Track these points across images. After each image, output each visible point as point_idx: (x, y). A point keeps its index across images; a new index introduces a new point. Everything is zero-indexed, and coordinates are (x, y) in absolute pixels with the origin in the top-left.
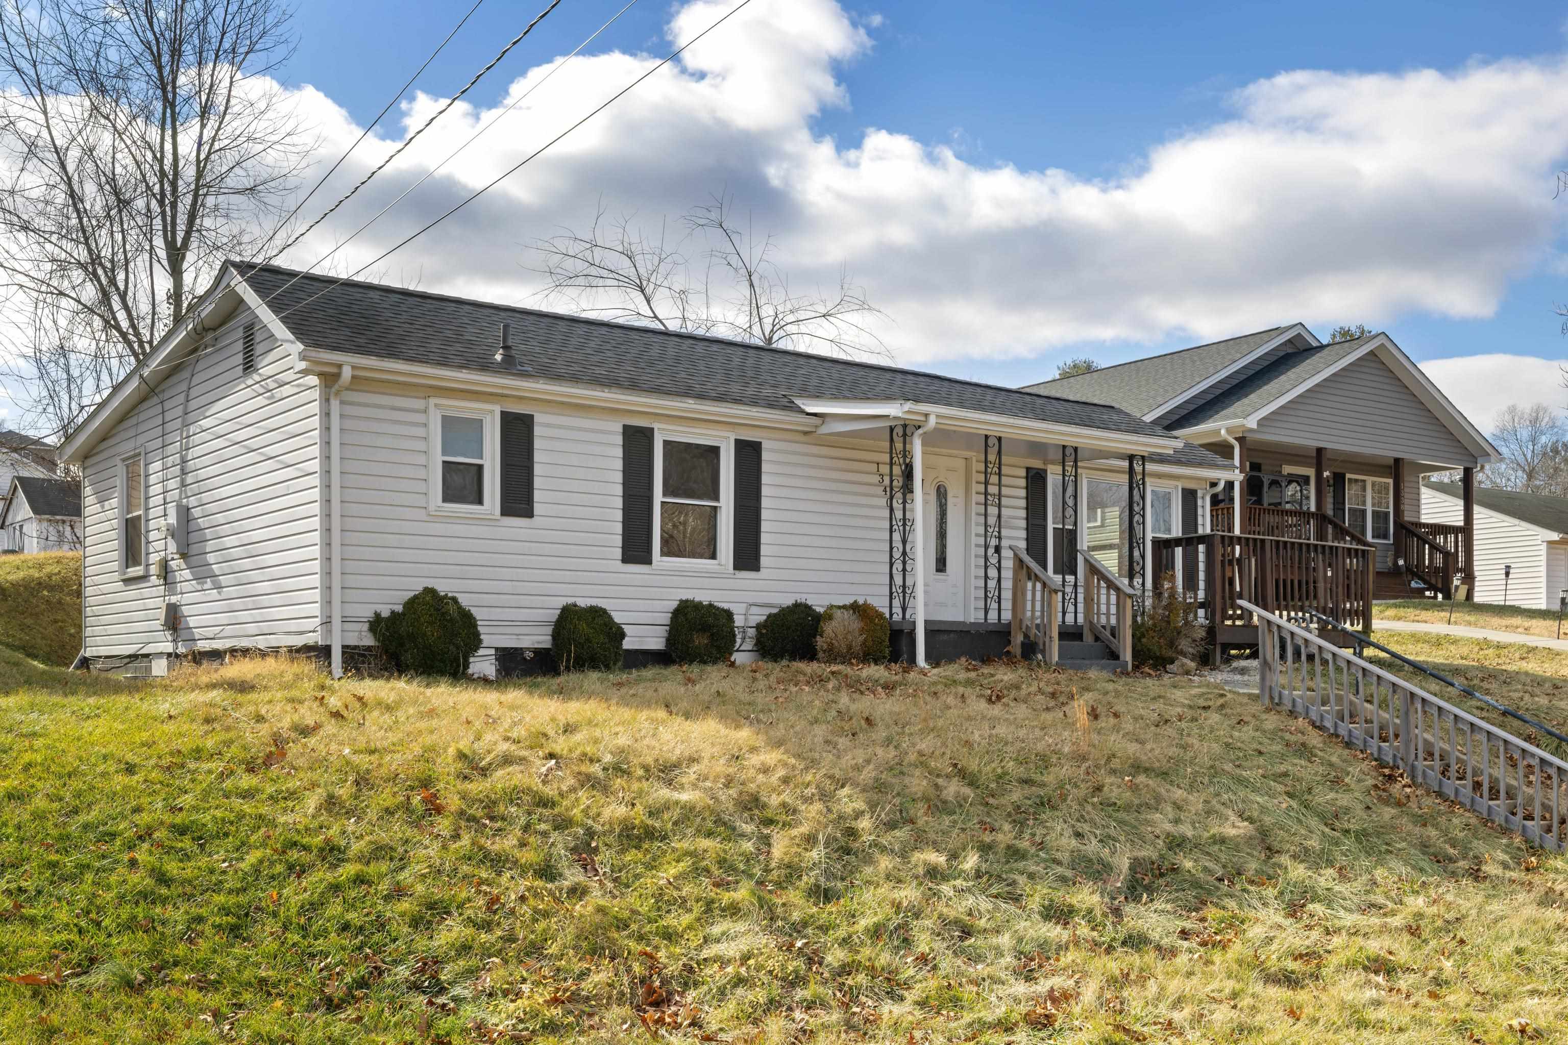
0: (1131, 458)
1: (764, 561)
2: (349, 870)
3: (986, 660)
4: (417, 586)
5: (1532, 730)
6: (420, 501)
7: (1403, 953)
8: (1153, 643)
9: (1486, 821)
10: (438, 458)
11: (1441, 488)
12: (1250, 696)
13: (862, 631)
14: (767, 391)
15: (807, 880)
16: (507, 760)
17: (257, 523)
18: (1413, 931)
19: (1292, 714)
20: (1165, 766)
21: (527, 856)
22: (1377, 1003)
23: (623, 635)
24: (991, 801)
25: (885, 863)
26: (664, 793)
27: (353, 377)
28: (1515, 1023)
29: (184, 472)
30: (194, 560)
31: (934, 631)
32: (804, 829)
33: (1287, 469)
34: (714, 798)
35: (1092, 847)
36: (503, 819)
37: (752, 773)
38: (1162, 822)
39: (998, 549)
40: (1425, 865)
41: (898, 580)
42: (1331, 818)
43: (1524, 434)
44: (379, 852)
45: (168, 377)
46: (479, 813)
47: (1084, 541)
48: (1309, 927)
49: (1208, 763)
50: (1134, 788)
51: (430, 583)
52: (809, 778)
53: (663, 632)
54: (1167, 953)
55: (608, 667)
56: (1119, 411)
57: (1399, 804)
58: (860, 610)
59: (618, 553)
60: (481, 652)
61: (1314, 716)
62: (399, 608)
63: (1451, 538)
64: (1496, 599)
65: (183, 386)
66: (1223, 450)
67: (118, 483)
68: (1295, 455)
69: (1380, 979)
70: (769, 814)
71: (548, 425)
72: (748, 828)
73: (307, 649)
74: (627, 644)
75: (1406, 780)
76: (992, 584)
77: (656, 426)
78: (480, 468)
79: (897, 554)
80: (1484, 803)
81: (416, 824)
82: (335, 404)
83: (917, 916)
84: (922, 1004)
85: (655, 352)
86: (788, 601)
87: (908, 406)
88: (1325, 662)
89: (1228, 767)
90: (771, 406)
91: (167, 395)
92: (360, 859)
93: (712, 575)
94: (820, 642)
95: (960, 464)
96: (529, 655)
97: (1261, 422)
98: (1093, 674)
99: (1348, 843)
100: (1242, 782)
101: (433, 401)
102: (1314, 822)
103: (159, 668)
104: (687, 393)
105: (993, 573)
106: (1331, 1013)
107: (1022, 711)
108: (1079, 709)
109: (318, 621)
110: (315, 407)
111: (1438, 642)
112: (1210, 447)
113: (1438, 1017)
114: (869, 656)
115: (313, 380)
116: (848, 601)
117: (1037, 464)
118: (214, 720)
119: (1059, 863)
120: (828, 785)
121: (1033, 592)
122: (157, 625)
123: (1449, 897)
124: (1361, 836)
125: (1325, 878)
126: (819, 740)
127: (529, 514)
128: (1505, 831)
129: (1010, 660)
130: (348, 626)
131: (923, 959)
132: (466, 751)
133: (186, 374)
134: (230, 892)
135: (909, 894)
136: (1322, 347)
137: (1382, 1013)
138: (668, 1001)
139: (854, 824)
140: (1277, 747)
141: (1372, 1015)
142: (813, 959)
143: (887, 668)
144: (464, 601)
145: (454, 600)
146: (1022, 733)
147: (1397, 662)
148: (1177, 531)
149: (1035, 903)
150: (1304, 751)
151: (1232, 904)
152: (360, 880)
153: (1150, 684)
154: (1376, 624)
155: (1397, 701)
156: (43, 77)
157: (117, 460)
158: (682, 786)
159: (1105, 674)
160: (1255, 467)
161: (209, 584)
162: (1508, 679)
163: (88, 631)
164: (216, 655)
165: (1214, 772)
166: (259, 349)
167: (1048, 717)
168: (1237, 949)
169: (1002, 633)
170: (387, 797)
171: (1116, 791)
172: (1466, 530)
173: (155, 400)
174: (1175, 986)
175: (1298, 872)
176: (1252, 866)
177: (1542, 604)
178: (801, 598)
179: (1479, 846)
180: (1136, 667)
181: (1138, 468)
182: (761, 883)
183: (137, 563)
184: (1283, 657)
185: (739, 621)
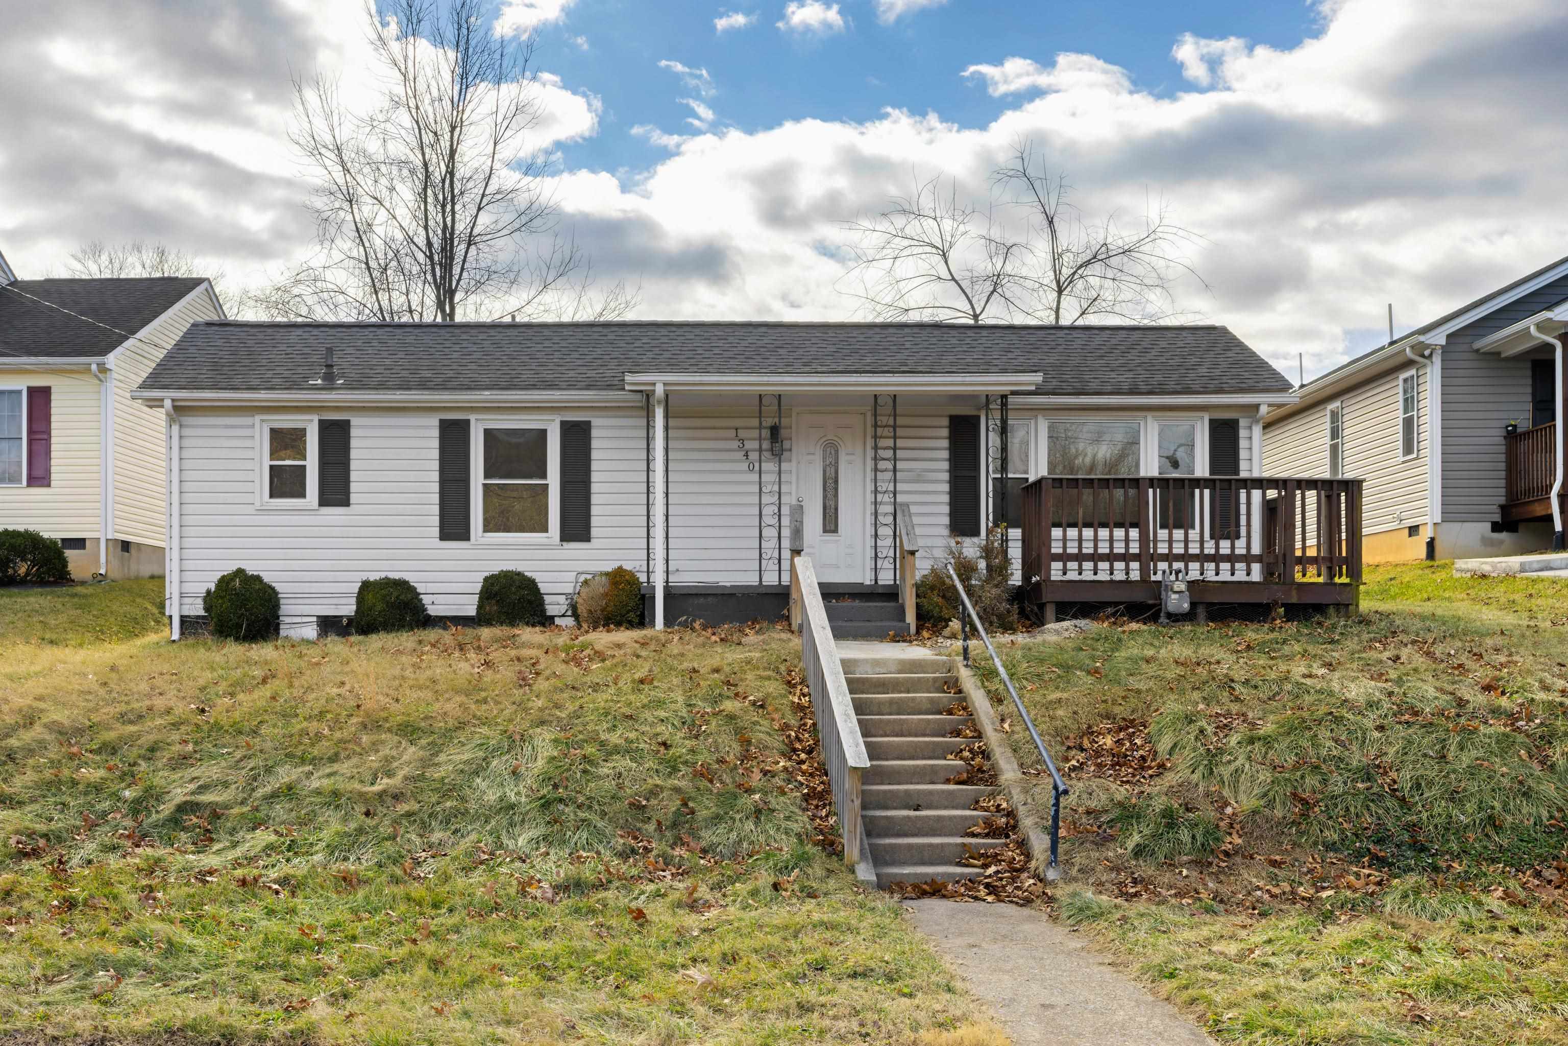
1: (594, 532)
4: (230, 567)
6: (249, 499)
10: (267, 463)
51: (242, 565)
53: (474, 599)
59: (436, 531)
71: (364, 427)
77: (472, 417)
78: (302, 469)
82: (175, 428)
93: (537, 547)
95: (856, 418)
96: (345, 622)
101: (259, 418)
117: (965, 411)
127: (346, 503)
130: (183, 600)
144: (267, 578)
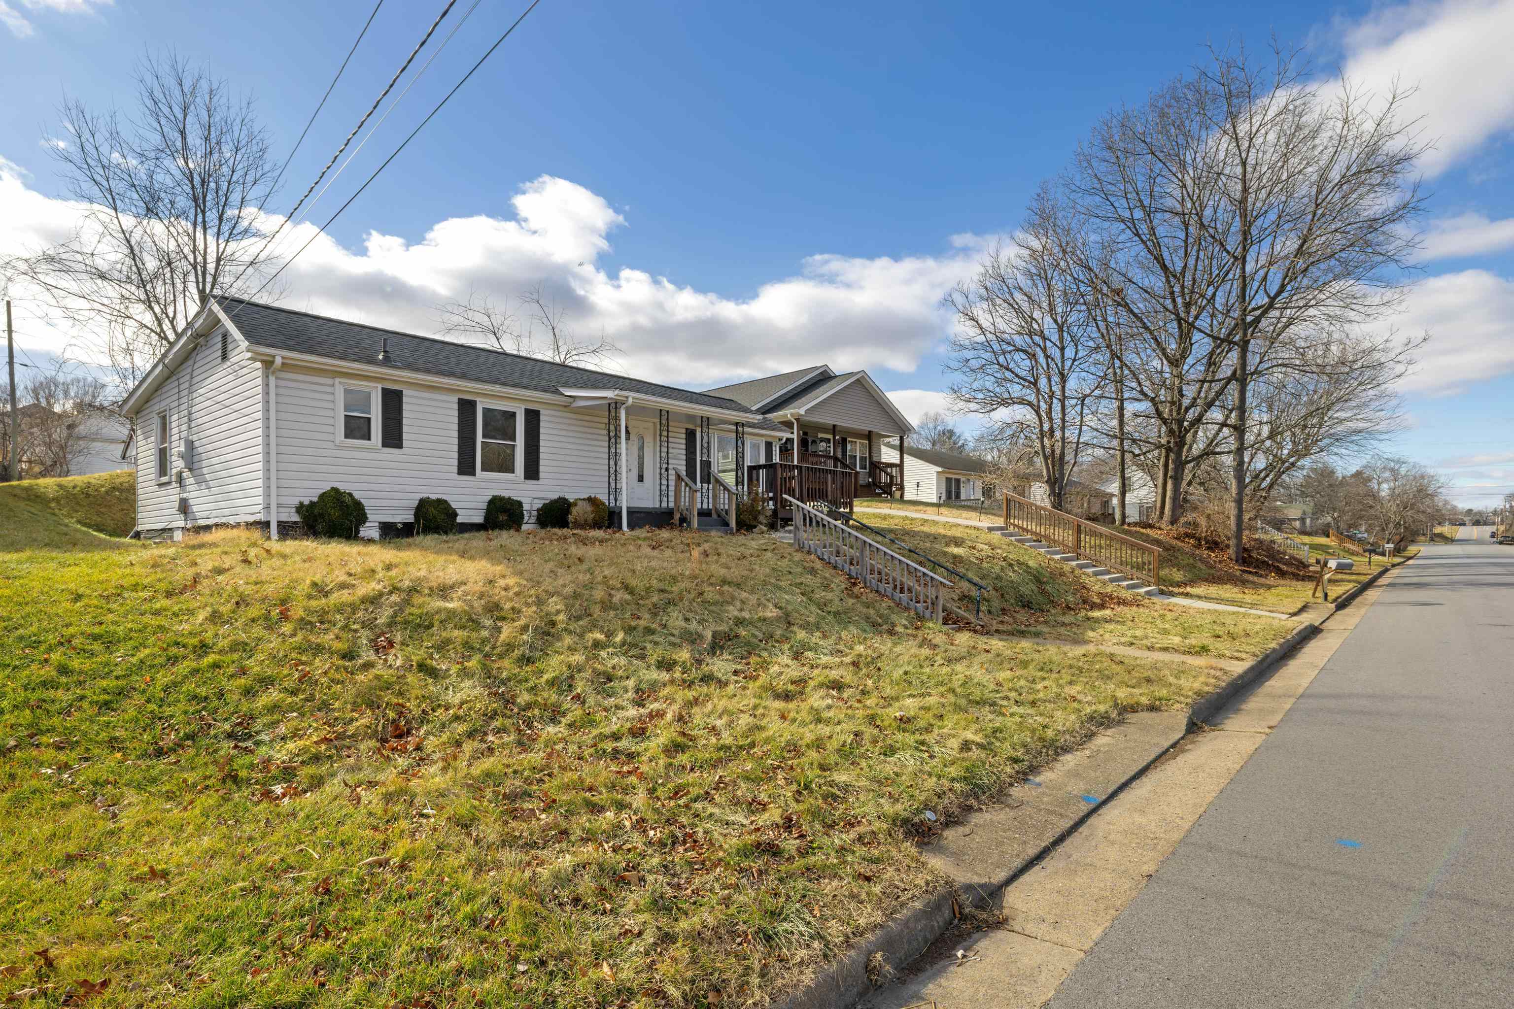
0: (737, 424)
1: (541, 475)
2: (210, 659)
3: (660, 527)
4: (327, 487)
5: (922, 559)
6: (331, 438)
7: (848, 676)
8: (745, 517)
9: (898, 605)
10: (341, 413)
11: (888, 445)
12: (789, 544)
13: (593, 512)
14: (544, 383)
15: (517, 653)
16: (343, 586)
17: (228, 449)
18: (855, 664)
19: (809, 552)
20: (740, 581)
21: (338, 645)
22: (829, 707)
23: (456, 515)
24: (641, 602)
25: (568, 640)
26: (440, 604)
27: (283, 364)
28: (897, 714)
29: (190, 420)
30: (196, 472)
31: (631, 512)
32: (522, 622)
33: (820, 435)
34: (472, 607)
35: (693, 626)
36: (330, 622)
37: (497, 591)
38: (733, 611)
39: (667, 469)
40: (868, 629)
41: (613, 486)
42: (822, 605)
43: (931, 426)
44: (235, 647)
45: (182, 364)
46: (315, 619)
47: (714, 469)
48: (803, 665)
49: (762, 578)
50: (721, 593)
51: (335, 485)
52: (532, 592)
53: (482, 513)
54: (722, 684)
55: (446, 533)
56: (736, 403)
57: (857, 597)
58: (592, 501)
59: (455, 469)
60: (367, 524)
61: (819, 553)
62: (315, 499)
63: (894, 469)
64: (914, 498)
65: (189, 370)
66: (788, 425)
67: (154, 426)
68: (823, 428)
69: (834, 693)
70: (503, 614)
71: (412, 397)
72: (488, 623)
73: (256, 523)
74: (459, 520)
75: (862, 585)
76: (664, 488)
77: (478, 399)
78: (369, 419)
79: (612, 471)
80: (897, 595)
81: (269, 628)
82: (272, 380)
83: (579, 671)
84: (570, 725)
85: (482, 360)
86: (555, 496)
87: (617, 392)
88: (824, 525)
89: (773, 580)
90: (545, 391)
91: (181, 375)
92: (220, 652)
93: (513, 482)
94: (571, 518)
95: (651, 425)
96: (400, 526)
97: (807, 411)
98: (713, 533)
99: (830, 618)
100: (779, 588)
101: (337, 380)
102: (813, 608)
103: (178, 536)
104: (496, 381)
105: (664, 482)
106: (804, 715)
107: (668, 553)
108: (696, 553)
109: (261, 507)
110: (259, 381)
111: (885, 517)
112: (782, 423)
113: (860, 713)
114: (597, 525)
115: (258, 365)
116: (586, 496)
117: (691, 427)
118: (159, 566)
119: (674, 635)
120: (544, 596)
121: (685, 493)
122: (174, 511)
123: (876, 645)
124: (836, 614)
125: (815, 638)
126: (547, 570)
127: (400, 446)
128: (907, 609)
129: (672, 526)
130: (281, 510)
131: (577, 697)
132: (319, 582)
133: (191, 362)
134: (117, 678)
135: (578, 658)
136: (836, 377)
137: (831, 714)
138: (409, 733)
139: (554, 618)
140: (799, 570)
141: (826, 715)
142: (509, 701)
143: (605, 531)
144: (357, 495)
145: (350, 495)
146: (665, 564)
147: (863, 528)
148: (762, 461)
149: (652, 660)
150: (813, 571)
151: (765, 654)
152: (216, 666)
153: (741, 539)
154: (855, 509)
155: (859, 544)
156: (113, 187)
157: (154, 415)
158: (452, 599)
159: (719, 534)
160: (805, 433)
161: (204, 486)
162: (913, 534)
163: (139, 516)
164: (207, 528)
165: (765, 583)
166: (230, 347)
167: (681, 556)
168: (763, 679)
169: (669, 513)
170: (254, 611)
171: (711, 595)
172: (901, 466)
173: (174, 378)
174: (722, 704)
175: (801, 635)
176: (779, 632)
177: (934, 500)
178: (562, 495)
179: (894, 618)
180: (738, 530)
181: (740, 429)
182: (487, 656)
183: (165, 475)
184: (805, 525)
185: (526, 507)
